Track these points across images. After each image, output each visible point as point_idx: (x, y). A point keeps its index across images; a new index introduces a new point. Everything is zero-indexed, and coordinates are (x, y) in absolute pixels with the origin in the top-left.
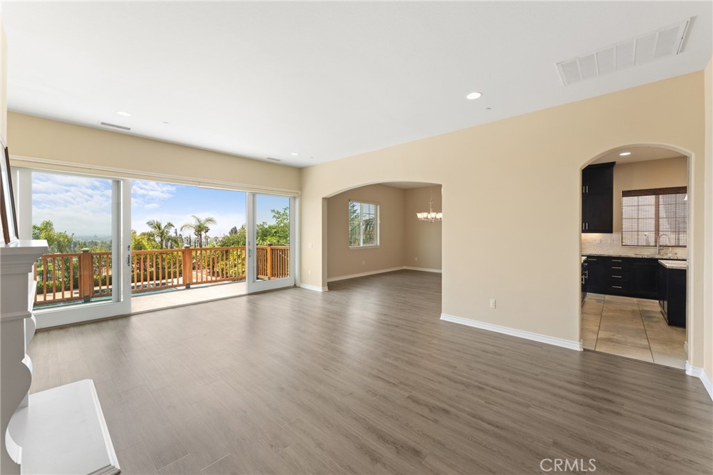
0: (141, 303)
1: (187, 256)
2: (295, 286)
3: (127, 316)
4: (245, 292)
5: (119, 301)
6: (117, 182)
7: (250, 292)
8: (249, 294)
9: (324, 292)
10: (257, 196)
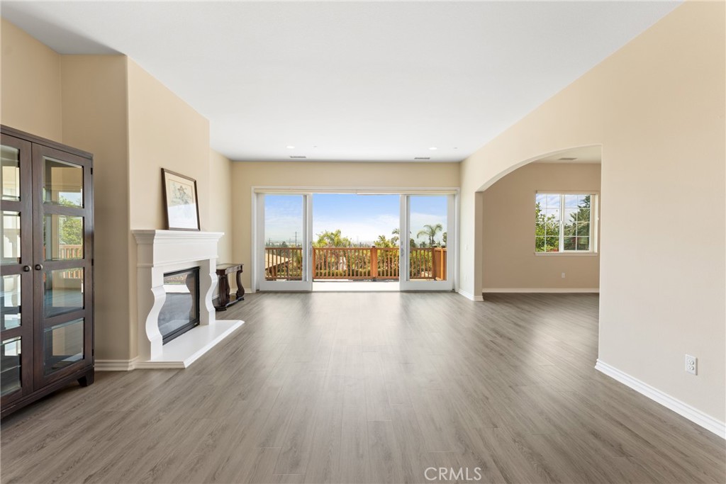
0: (318, 286)
1: (374, 254)
2: (453, 291)
3: (308, 292)
4: (398, 289)
5: (306, 280)
6: (305, 196)
7: (403, 289)
8: (402, 291)
9: (476, 303)
10: (411, 198)
